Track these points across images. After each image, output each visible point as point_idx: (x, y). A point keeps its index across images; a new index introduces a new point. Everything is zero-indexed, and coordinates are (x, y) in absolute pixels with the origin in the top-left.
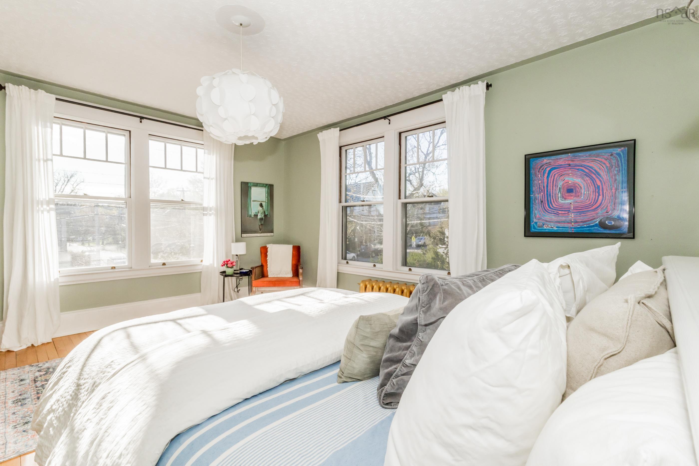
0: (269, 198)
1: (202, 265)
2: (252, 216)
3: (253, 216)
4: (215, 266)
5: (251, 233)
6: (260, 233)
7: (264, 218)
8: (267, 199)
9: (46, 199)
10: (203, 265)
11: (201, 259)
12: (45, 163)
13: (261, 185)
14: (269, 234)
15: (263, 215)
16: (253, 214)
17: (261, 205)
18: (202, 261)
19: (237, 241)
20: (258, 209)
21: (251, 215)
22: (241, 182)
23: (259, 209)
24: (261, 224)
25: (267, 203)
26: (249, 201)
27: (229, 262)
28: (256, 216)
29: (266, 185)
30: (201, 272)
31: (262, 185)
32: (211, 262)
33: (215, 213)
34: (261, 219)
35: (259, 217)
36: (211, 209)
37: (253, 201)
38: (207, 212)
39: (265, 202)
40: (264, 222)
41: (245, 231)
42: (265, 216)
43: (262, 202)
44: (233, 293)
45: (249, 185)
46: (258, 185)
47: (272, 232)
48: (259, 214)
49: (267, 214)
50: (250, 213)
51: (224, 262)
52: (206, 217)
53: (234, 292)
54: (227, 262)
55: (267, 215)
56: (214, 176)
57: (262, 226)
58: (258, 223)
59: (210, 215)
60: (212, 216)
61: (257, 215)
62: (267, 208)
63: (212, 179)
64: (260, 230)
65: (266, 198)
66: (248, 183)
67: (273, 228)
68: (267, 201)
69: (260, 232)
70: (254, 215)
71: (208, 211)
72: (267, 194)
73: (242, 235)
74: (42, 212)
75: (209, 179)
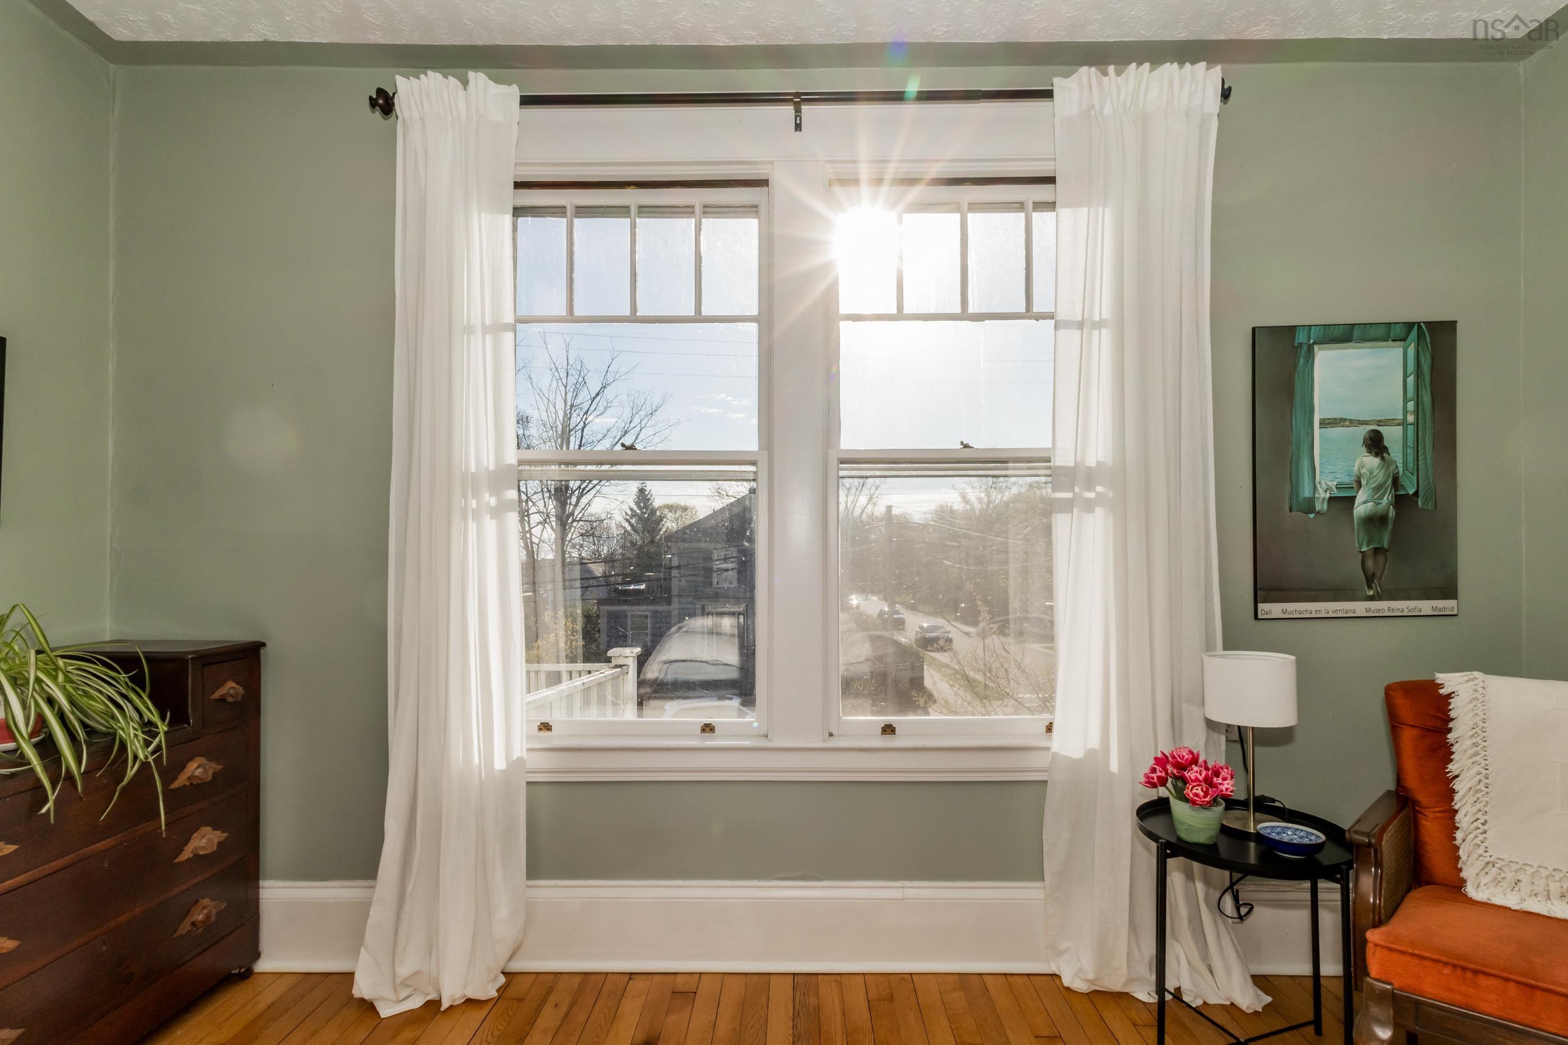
0: (1427, 398)
1: (1047, 749)
2: (1318, 508)
3: (1321, 506)
4: (1114, 766)
5: (1314, 601)
6: (1371, 598)
7: (1392, 513)
8: (1411, 405)
9: (488, 467)
10: (1055, 755)
11: (1046, 717)
12: (488, 338)
13: (1373, 332)
14: (1426, 606)
15: (1386, 499)
16: (1322, 495)
17: (1375, 444)
18: (1049, 729)
19: (1233, 642)
20: (1357, 465)
21: (1311, 501)
22: (1254, 329)
23: (1362, 466)
24: (1377, 551)
25: (1411, 429)
26: (1298, 421)
27: (1193, 773)
28: (1343, 502)
29: (1410, 326)
30: (1046, 782)
31: (1380, 331)
32: (1094, 742)
33: (1111, 495)
34: (1375, 522)
35: (1362, 508)
36: (1090, 477)
37: (1324, 423)
38: (1070, 495)
39: (1404, 423)
40: (1391, 542)
41: (1280, 589)
42: (1401, 501)
43: (1379, 423)
44: (1215, 922)
45: (1301, 337)
46: (1356, 333)
47: (1449, 591)
48: (1361, 496)
49: (1411, 492)
50: (1306, 492)
51: (1161, 761)
52: (1068, 516)
53: (1218, 918)
54: (1182, 766)
55: (1416, 494)
56: (1104, 308)
57: (1381, 558)
58: (1358, 543)
59: (1089, 506)
60: (1099, 511)
61: (1353, 499)
62: (1411, 459)
63: (1099, 325)
64: (1369, 581)
65: (1406, 401)
66: (1291, 330)
67: (1455, 572)
68: (1411, 418)
69: (1371, 593)
70: (1331, 499)
71: (1077, 489)
72: (1411, 380)
73: (1261, 606)
74: (477, 515)
75: (1081, 325)
